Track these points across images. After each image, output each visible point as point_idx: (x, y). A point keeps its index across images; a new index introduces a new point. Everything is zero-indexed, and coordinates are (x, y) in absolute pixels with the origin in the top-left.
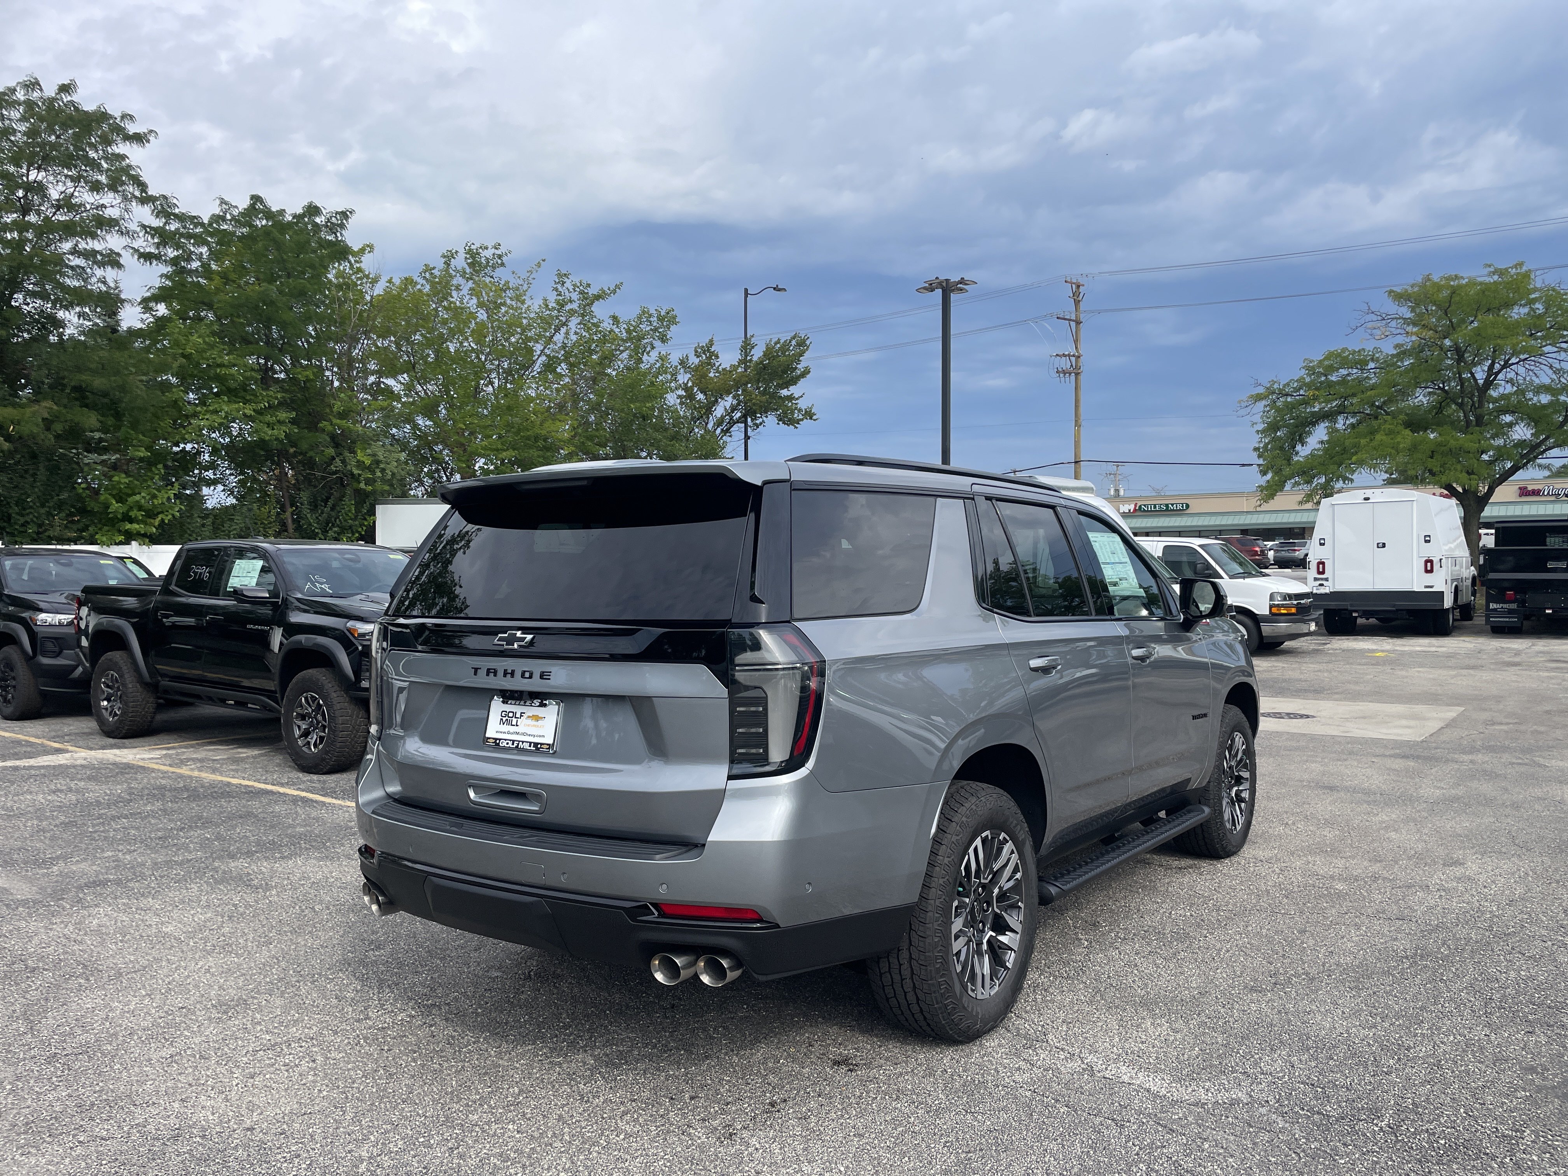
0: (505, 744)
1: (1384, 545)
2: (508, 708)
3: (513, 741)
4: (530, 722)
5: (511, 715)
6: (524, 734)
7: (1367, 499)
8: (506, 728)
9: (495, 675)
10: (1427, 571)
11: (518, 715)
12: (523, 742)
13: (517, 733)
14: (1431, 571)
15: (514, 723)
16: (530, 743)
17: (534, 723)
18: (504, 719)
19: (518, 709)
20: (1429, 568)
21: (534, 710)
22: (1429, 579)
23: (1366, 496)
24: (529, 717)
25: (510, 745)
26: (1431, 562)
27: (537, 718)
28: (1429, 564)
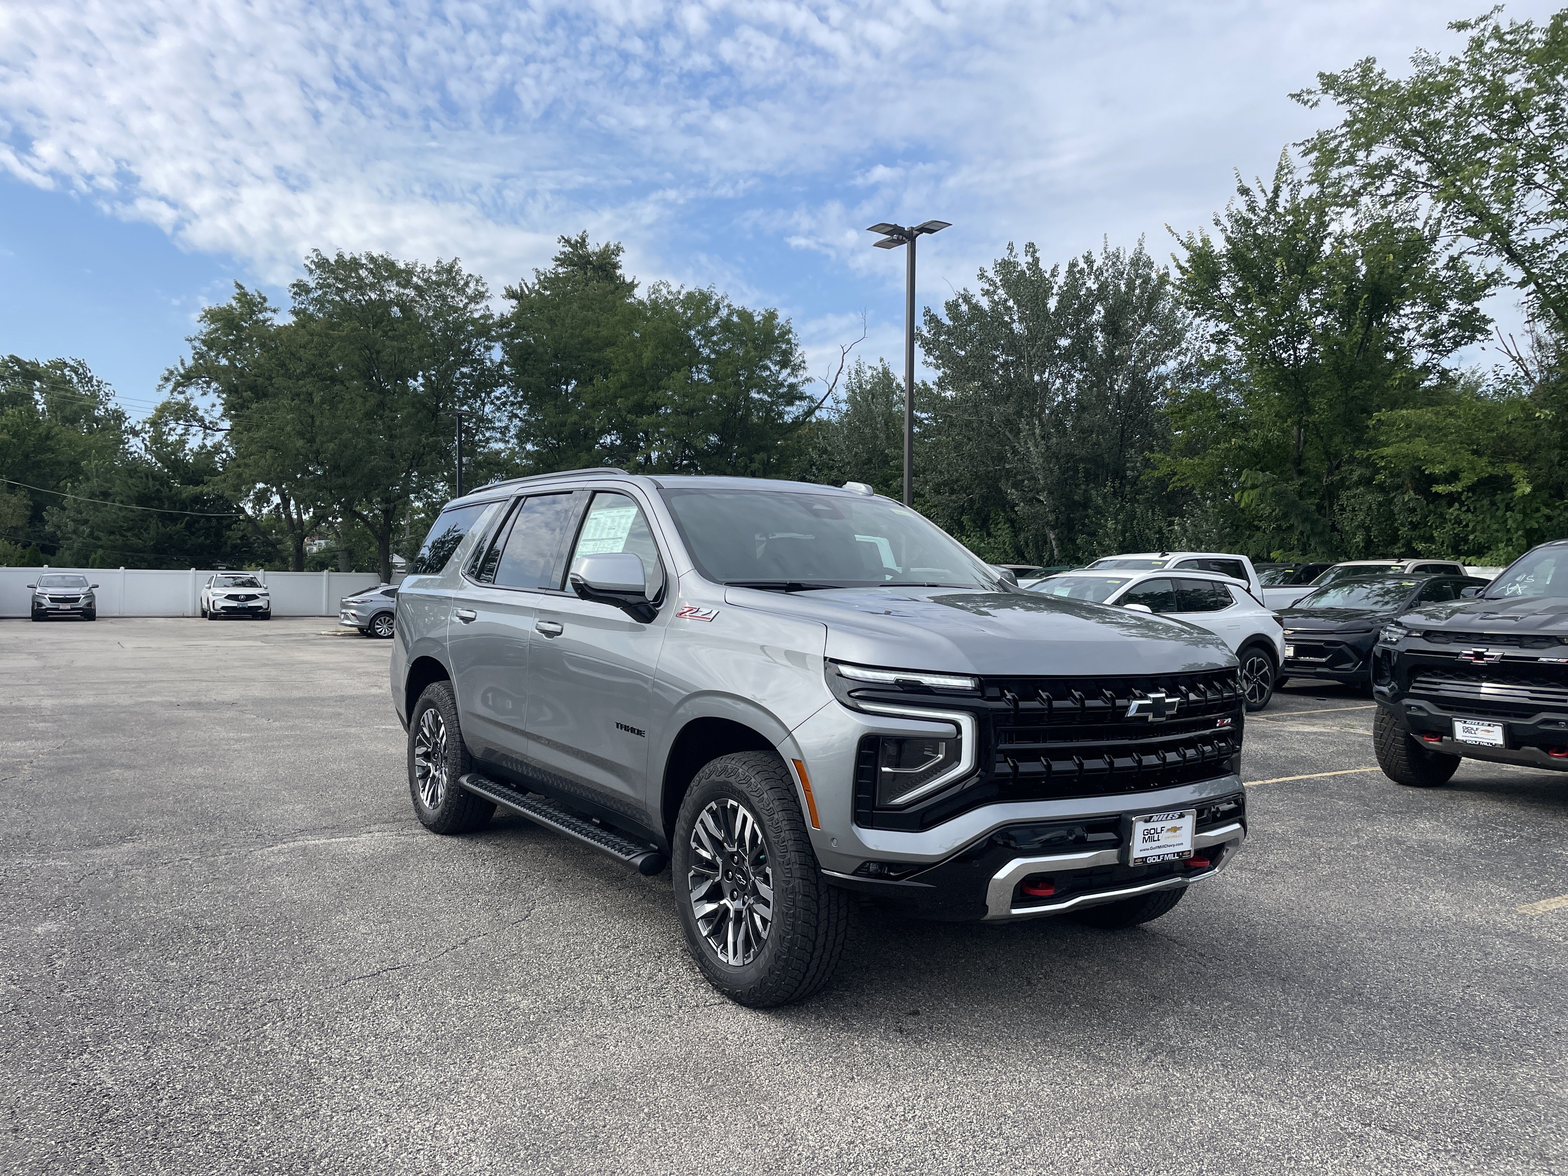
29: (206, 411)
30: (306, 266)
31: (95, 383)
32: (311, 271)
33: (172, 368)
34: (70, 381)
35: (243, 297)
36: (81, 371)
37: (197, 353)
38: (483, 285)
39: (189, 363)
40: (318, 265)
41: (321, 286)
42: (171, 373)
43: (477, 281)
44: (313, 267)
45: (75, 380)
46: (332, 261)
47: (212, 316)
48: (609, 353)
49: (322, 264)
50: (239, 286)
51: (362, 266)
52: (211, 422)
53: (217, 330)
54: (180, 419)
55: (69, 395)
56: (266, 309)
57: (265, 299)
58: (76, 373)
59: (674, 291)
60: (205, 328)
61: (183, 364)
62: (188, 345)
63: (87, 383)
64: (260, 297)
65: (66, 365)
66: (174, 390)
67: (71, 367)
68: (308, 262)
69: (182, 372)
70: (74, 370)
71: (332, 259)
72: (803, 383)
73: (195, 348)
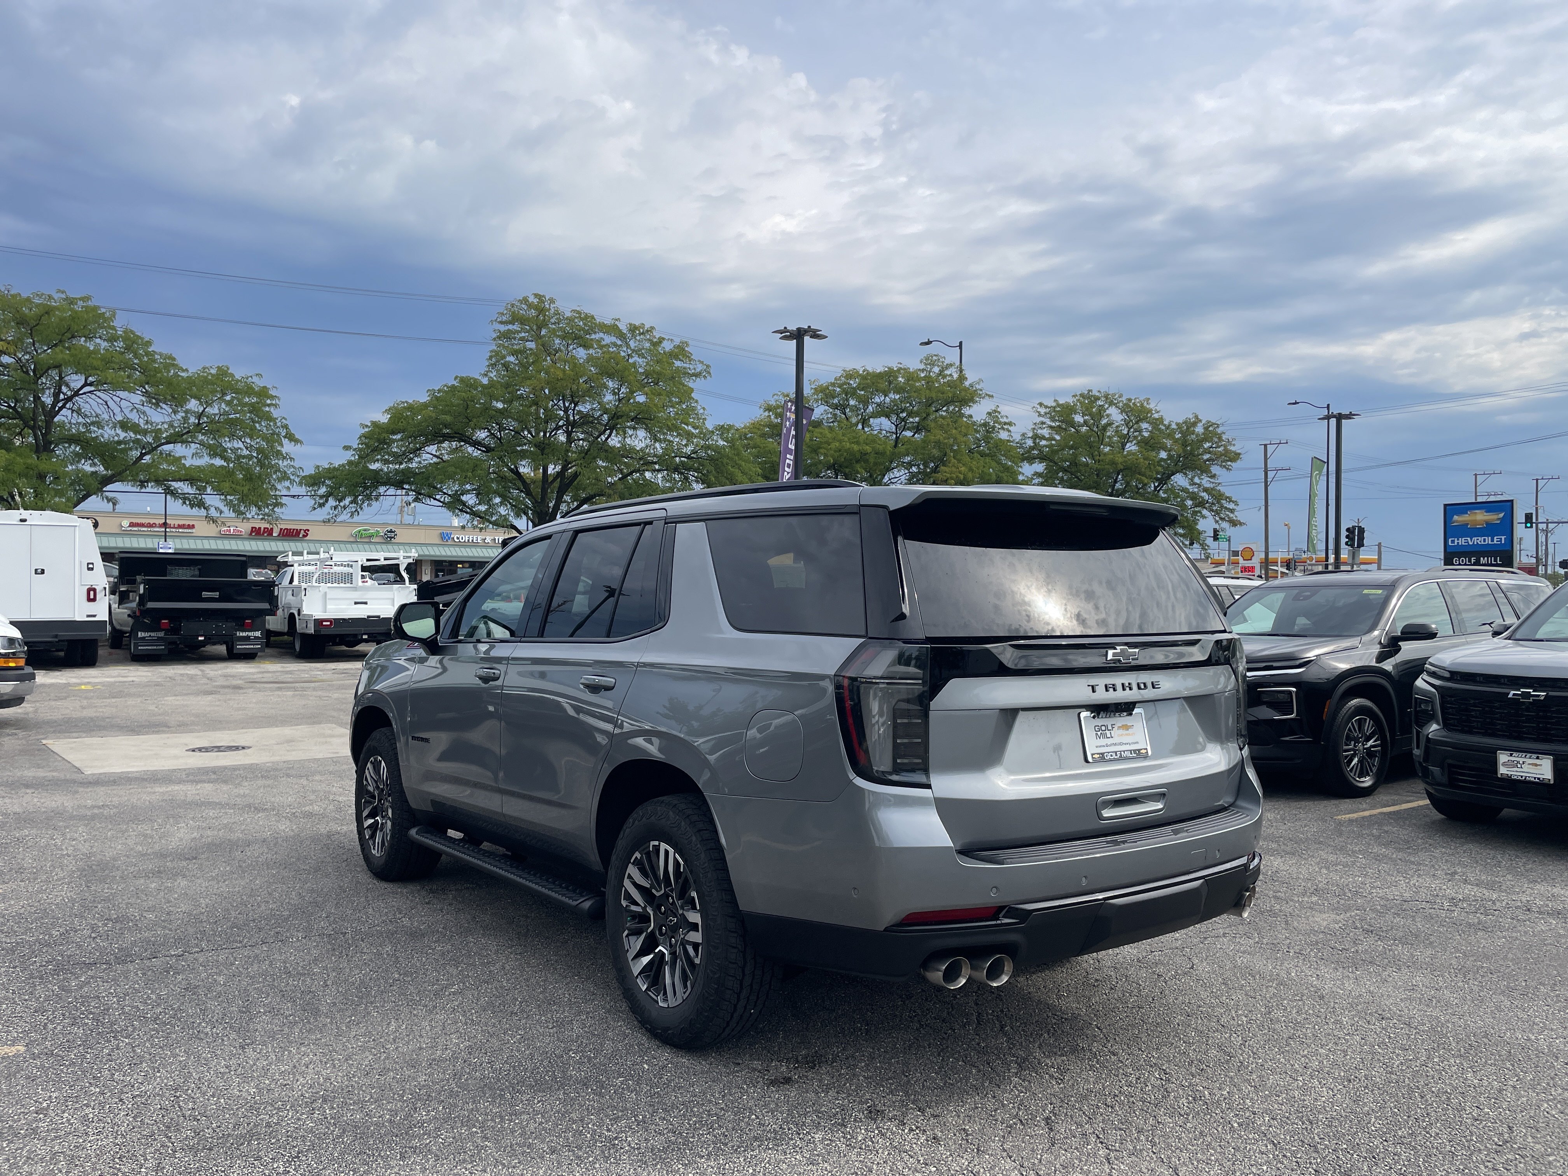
0: (1109, 757)
1: (43, 572)
2: (1099, 722)
3: (1116, 753)
4: (1121, 732)
5: (1103, 728)
6: (1121, 744)
7: (23, 520)
8: (1103, 742)
9: (1115, 690)
10: (89, 600)
11: (1110, 728)
12: (1124, 752)
13: (1115, 744)
14: (94, 600)
15: (1109, 735)
16: (1131, 751)
17: (1125, 732)
18: (1099, 733)
19: (1108, 722)
20: (92, 597)
21: (1122, 720)
22: (92, 608)
23: (23, 517)
24: (1119, 727)
25: (1114, 756)
26: (94, 590)
27: (1126, 727)
28: (92, 593)
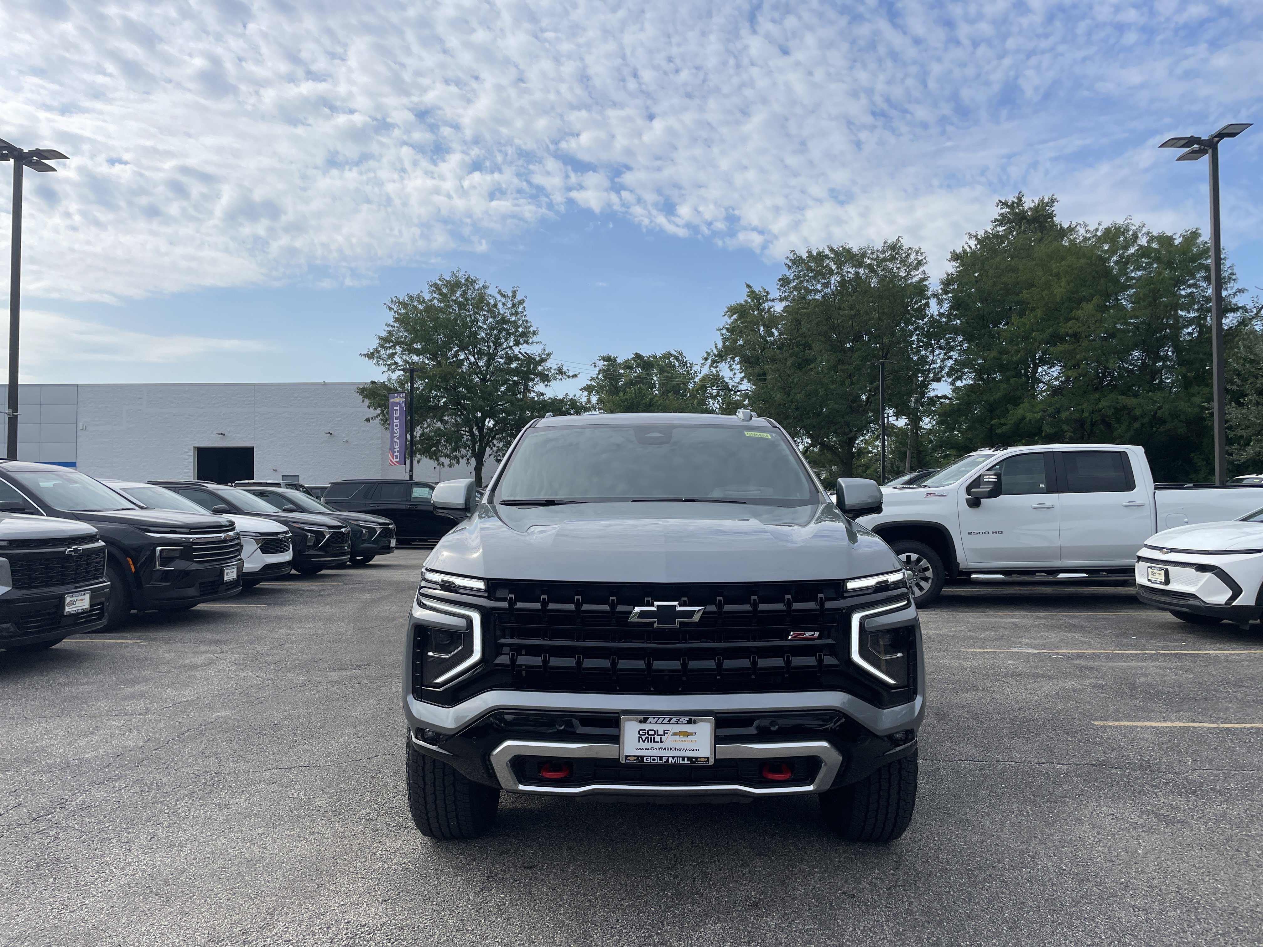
29: (730, 379)
30: (786, 264)
31: (689, 365)
32: (789, 267)
33: (709, 351)
34: (674, 366)
35: (752, 294)
36: (680, 358)
37: (724, 338)
38: (921, 254)
39: (720, 346)
40: (794, 262)
41: (797, 277)
42: (709, 354)
43: (917, 252)
44: (790, 264)
45: (677, 365)
46: (804, 257)
47: (732, 310)
48: (1025, 295)
49: (797, 261)
50: (749, 286)
51: (827, 257)
52: (733, 386)
53: (736, 320)
54: (714, 386)
55: (669, 375)
56: (767, 300)
57: (768, 293)
58: (677, 360)
59: (1092, 229)
60: (728, 320)
61: (716, 347)
62: (718, 333)
63: (684, 366)
64: (765, 292)
65: (671, 355)
66: (711, 366)
67: (675, 356)
68: (787, 261)
69: (716, 353)
70: (676, 358)
71: (805, 255)
72: (1235, 294)
73: (722, 335)
